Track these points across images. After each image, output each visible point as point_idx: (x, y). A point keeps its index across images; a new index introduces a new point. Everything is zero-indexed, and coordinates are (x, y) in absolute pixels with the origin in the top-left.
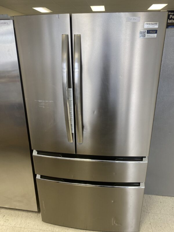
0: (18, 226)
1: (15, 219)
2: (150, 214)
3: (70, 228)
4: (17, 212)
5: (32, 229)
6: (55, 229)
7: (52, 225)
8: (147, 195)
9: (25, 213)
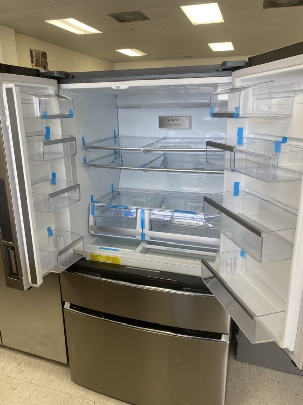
0: (35, 382)
1: (34, 371)
2: (252, 399)
3: (112, 399)
4: (39, 361)
5: (54, 390)
6: (89, 396)
7: (85, 389)
8: (256, 366)
9: (50, 364)
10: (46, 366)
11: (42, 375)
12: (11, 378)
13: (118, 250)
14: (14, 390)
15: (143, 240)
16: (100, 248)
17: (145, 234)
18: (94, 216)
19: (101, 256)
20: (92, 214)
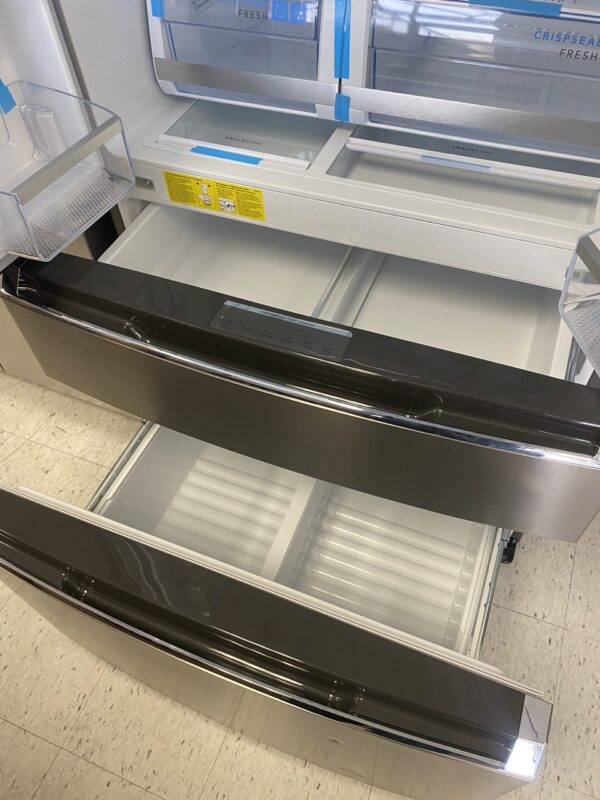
0: (91, 457)
1: (87, 432)
10: (113, 420)
11: (105, 443)
12: (39, 446)
13: (256, 161)
14: (47, 472)
15: (341, 122)
16: (198, 150)
17: (347, 100)
18: (164, 21)
19: (198, 182)
20: (154, 14)
